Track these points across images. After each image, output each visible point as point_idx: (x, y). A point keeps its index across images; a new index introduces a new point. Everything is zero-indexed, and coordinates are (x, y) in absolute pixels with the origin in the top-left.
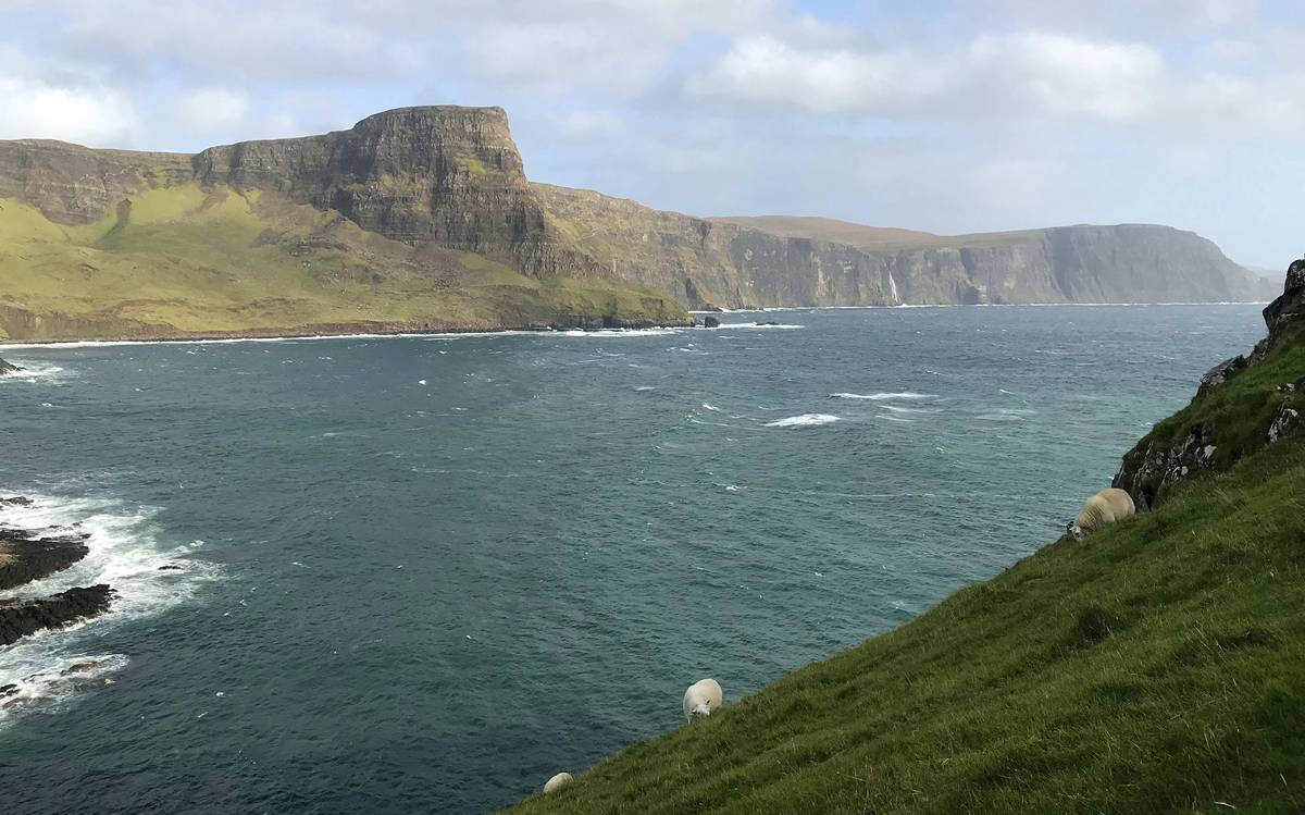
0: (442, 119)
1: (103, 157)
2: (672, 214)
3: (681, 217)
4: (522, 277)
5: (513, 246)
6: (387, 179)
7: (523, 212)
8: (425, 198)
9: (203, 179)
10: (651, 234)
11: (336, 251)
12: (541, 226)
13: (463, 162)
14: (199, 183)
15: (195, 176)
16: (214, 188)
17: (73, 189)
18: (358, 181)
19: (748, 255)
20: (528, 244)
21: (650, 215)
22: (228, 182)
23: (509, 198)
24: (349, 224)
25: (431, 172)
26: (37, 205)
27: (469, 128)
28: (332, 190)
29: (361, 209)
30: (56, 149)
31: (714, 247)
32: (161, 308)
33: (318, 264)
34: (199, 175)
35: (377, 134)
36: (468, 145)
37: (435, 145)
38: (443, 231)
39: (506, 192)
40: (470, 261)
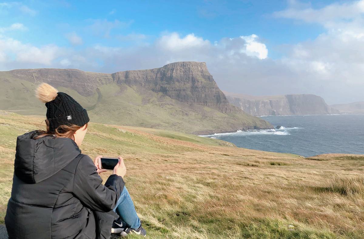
0: (192, 65)
1: (88, 74)
4: (222, 114)
5: (217, 104)
6: (177, 83)
7: (219, 94)
8: (189, 90)
12: (225, 98)
13: (200, 79)
14: (116, 83)
16: (121, 85)
17: (85, 85)
18: (167, 84)
22: (125, 83)
23: (214, 90)
24: (168, 97)
25: (190, 82)
27: (200, 68)
28: (158, 86)
29: (170, 93)
30: (77, 72)
33: (169, 110)
34: (115, 80)
35: (173, 70)
36: (200, 74)
37: (191, 73)
38: (196, 100)
39: (213, 88)
40: (206, 109)
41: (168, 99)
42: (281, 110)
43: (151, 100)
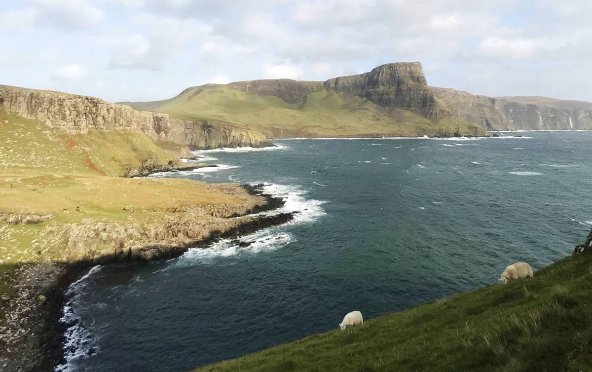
0: (400, 67)
1: (299, 83)
2: (481, 96)
3: (484, 97)
4: (425, 119)
5: (422, 108)
6: (381, 87)
7: (426, 97)
8: (393, 93)
9: (327, 89)
10: (473, 104)
11: (365, 111)
12: (433, 101)
13: (406, 80)
14: (326, 90)
15: (325, 87)
16: (330, 92)
18: (372, 88)
19: (511, 111)
20: (427, 108)
21: (472, 96)
22: (334, 89)
23: (421, 92)
24: (370, 102)
25: (395, 84)
26: (282, 98)
28: (365, 91)
29: (373, 97)
31: (497, 108)
32: (314, 129)
33: (360, 115)
34: (326, 88)
35: (379, 73)
36: (408, 75)
37: (397, 75)
38: (399, 103)
39: (420, 90)
40: (408, 113)
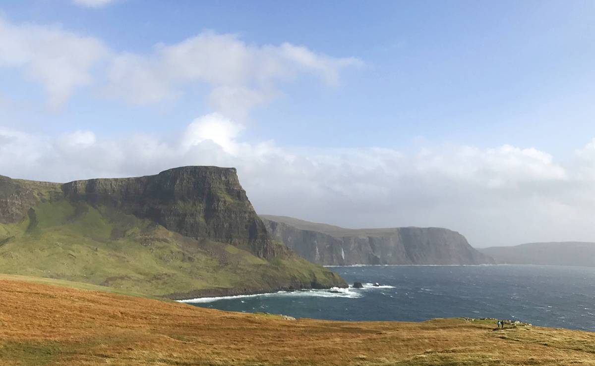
0: (210, 173)
1: (17, 183)
4: (258, 258)
5: (250, 241)
6: (180, 203)
7: (254, 224)
8: (202, 214)
9: (72, 199)
11: (163, 243)
12: (264, 230)
13: (222, 195)
14: (68, 199)
15: (67, 195)
16: (78, 203)
17: (6, 203)
18: (161, 204)
20: (259, 240)
22: (86, 200)
24: (161, 227)
25: (204, 200)
27: (223, 178)
28: (146, 208)
29: (167, 219)
33: (158, 250)
34: (69, 196)
35: (175, 179)
36: (223, 187)
37: (207, 186)
38: (212, 232)
39: (245, 212)
40: (230, 249)
41: (161, 231)
42: (390, 255)
43: (129, 233)
